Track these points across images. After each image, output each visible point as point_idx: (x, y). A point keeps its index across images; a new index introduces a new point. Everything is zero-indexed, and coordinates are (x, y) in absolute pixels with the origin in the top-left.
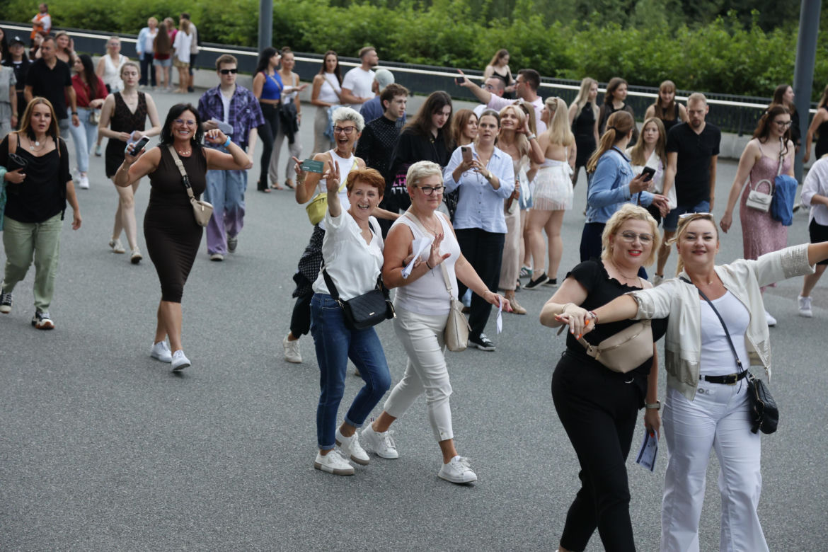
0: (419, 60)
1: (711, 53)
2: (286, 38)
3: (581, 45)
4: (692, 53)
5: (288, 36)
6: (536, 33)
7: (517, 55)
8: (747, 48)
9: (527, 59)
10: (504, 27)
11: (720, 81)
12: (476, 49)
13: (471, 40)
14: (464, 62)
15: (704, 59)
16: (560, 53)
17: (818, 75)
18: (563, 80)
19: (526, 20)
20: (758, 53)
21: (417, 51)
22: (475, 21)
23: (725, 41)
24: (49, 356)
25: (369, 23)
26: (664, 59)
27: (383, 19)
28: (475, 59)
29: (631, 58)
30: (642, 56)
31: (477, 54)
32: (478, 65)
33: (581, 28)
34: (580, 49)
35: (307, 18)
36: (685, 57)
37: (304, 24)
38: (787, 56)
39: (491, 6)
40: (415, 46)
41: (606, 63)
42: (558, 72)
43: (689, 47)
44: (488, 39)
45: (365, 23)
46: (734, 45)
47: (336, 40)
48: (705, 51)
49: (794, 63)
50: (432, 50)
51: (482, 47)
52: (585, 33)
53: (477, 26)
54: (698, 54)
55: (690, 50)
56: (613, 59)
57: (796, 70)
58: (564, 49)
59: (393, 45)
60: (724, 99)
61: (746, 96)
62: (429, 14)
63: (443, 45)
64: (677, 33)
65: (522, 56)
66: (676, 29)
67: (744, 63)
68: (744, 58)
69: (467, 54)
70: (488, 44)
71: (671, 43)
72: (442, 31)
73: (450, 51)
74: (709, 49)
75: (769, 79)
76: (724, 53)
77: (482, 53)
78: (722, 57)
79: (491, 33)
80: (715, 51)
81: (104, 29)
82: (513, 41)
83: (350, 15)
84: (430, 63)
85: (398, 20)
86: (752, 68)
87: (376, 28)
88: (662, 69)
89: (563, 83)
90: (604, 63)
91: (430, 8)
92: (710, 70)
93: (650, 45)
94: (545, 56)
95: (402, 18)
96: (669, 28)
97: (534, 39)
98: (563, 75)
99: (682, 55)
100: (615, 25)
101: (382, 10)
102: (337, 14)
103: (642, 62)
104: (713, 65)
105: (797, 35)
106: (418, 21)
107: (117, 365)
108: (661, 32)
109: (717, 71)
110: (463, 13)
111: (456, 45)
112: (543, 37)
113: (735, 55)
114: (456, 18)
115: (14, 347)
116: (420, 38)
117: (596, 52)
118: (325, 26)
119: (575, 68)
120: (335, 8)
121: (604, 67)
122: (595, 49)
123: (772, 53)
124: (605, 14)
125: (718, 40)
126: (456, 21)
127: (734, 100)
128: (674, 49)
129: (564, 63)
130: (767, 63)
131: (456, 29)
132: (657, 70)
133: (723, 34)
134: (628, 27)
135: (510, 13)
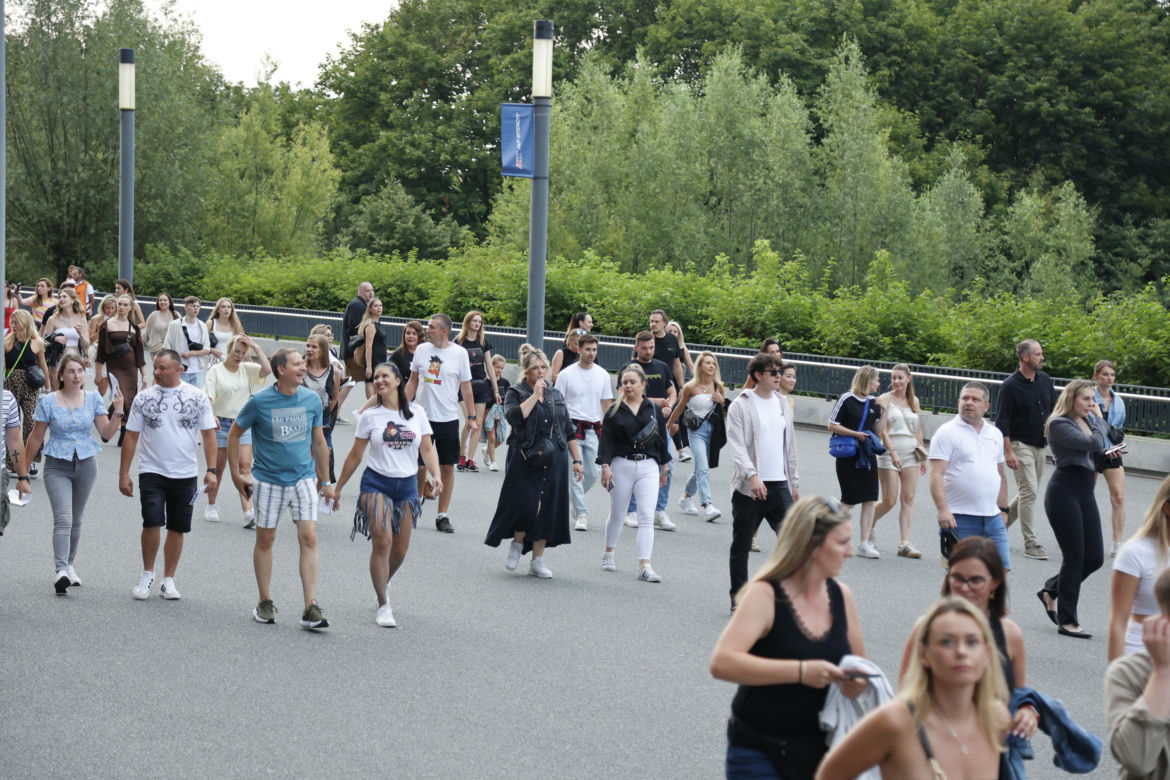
0: (741, 341)
1: (1140, 332)
2: (562, 315)
3: (960, 320)
4: (1114, 332)
5: (565, 311)
6: (898, 305)
7: (872, 334)
9: (888, 340)
10: (854, 297)
11: (1155, 369)
12: (818, 327)
13: (810, 315)
14: (801, 343)
15: (1132, 340)
16: (933, 331)
18: (937, 367)
19: (885, 289)
21: (738, 330)
22: (814, 288)
23: (1159, 316)
24: (268, 749)
25: (673, 293)
26: (1075, 339)
27: (691, 288)
28: (816, 340)
31: (818, 333)
32: (820, 348)
33: (959, 299)
34: (958, 327)
35: (590, 288)
36: (1106, 337)
37: (587, 296)
39: (835, 269)
40: (735, 323)
41: (996, 345)
42: (931, 356)
43: (1110, 323)
44: (833, 313)
45: (668, 294)
47: (629, 315)
48: (1131, 329)
50: (758, 328)
51: (825, 323)
52: (965, 305)
53: (817, 296)
54: (1123, 334)
55: (1111, 327)
56: (1006, 339)
58: (937, 326)
59: (704, 322)
60: (1162, 394)
62: (753, 281)
63: (772, 322)
64: (1089, 304)
65: (880, 336)
66: (1088, 297)
69: (805, 333)
70: (833, 319)
71: (1084, 318)
72: (770, 303)
73: (782, 329)
74: (1138, 327)
76: (1159, 332)
77: (826, 331)
78: (1156, 338)
79: (839, 305)
80: (1146, 329)
81: (325, 307)
82: (868, 316)
83: (648, 284)
84: (754, 345)
85: (711, 289)
87: (682, 300)
88: (1073, 353)
89: (938, 372)
90: (993, 344)
91: (753, 273)
92: (1141, 356)
93: (1056, 322)
94: (911, 335)
95: (715, 285)
96: (1079, 297)
97: (896, 314)
98: (937, 361)
99: (1100, 334)
100: (1006, 295)
101: (689, 275)
102: (629, 283)
104: (1144, 347)
106: (739, 291)
107: (358, 761)
108: (1070, 304)
109: (1152, 356)
110: (798, 279)
111: (791, 321)
112: (908, 311)
114: (788, 285)
115: (223, 737)
116: (741, 313)
117: (981, 331)
118: (615, 298)
119: (953, 351)
120: (627, 275)
121: (993, 350)
122: (979, 326)
124: (988, 278)
125: (1150, 316)
126: (788, 290)
128: (1089, 327)
129: (937, 344)
131: (789, 299)
132: (1066, 354)
133: (1157, 306)
134: (1022, 297)
135: (861, 278)
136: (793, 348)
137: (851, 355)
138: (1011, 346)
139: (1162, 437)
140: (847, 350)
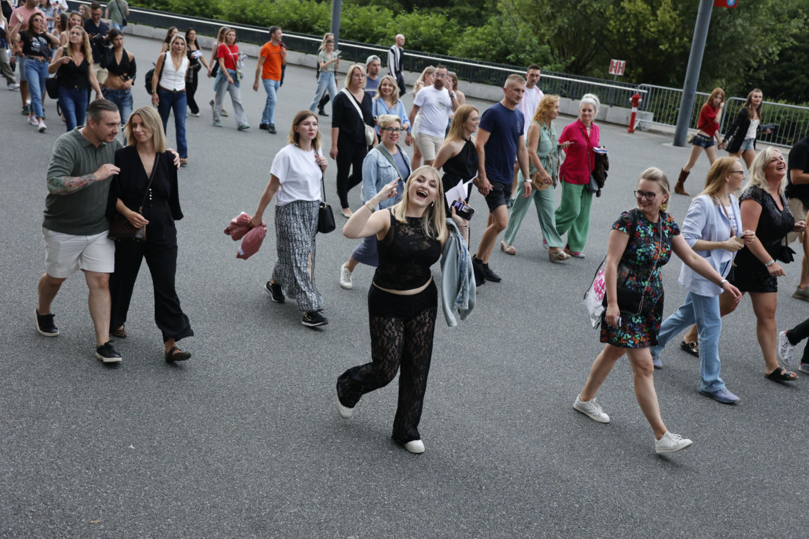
1: (291, 11)
4: (282, 11)
7: (192, 6)
8: (309, 10)
9: (198, 9)
11: (296, 26)
15: (288, 14)
17: (342, 26)
20: (313, 13)
26: (268, 13)
28: (170, 7)
29: (252, 11)
30: (257, 11)
34: (225, 5)
38: (328, 16)
41: (239, 13)
42: (215, 16)
46: (302, 8)
49: (331, 19)
54: (285, 11)
56: (243, 11)
57: (331, 23)
58: (217, 4)
60: (298, 35)
61: (309, 34)
67: (307, 17)
68: (307, 15)
69: (166, 4)
71: (271, 5)
75: (319, 26)
76: (298, 11)
77: (174, 3)
78: (297, 14)
80: (293, 10)
86: (312, 20)
88: (267, 18)
90: (238, 13)
92: (291, 20)
93: (261, 5)
94: (207, 8)
98: (217, 18)
99: (277, 11)
103: (257, 14)
104: (292, 17)
105: (332, 5)
109: (295, 21)
113: (303, 13)
117: (234, 7)
119: (223, 15)
121: (238, 15)
122: (233, 5)
123: (320, 13)
125: (295, 5)
127: (303, 36)
128: (273, 8)
129: (217, 12)
130: (318, 17)
132: (264, 18)
136: (161, 9)
137: (184, 14)
138: (244, 14)
139: (298, 51)
140: (182, 12)
